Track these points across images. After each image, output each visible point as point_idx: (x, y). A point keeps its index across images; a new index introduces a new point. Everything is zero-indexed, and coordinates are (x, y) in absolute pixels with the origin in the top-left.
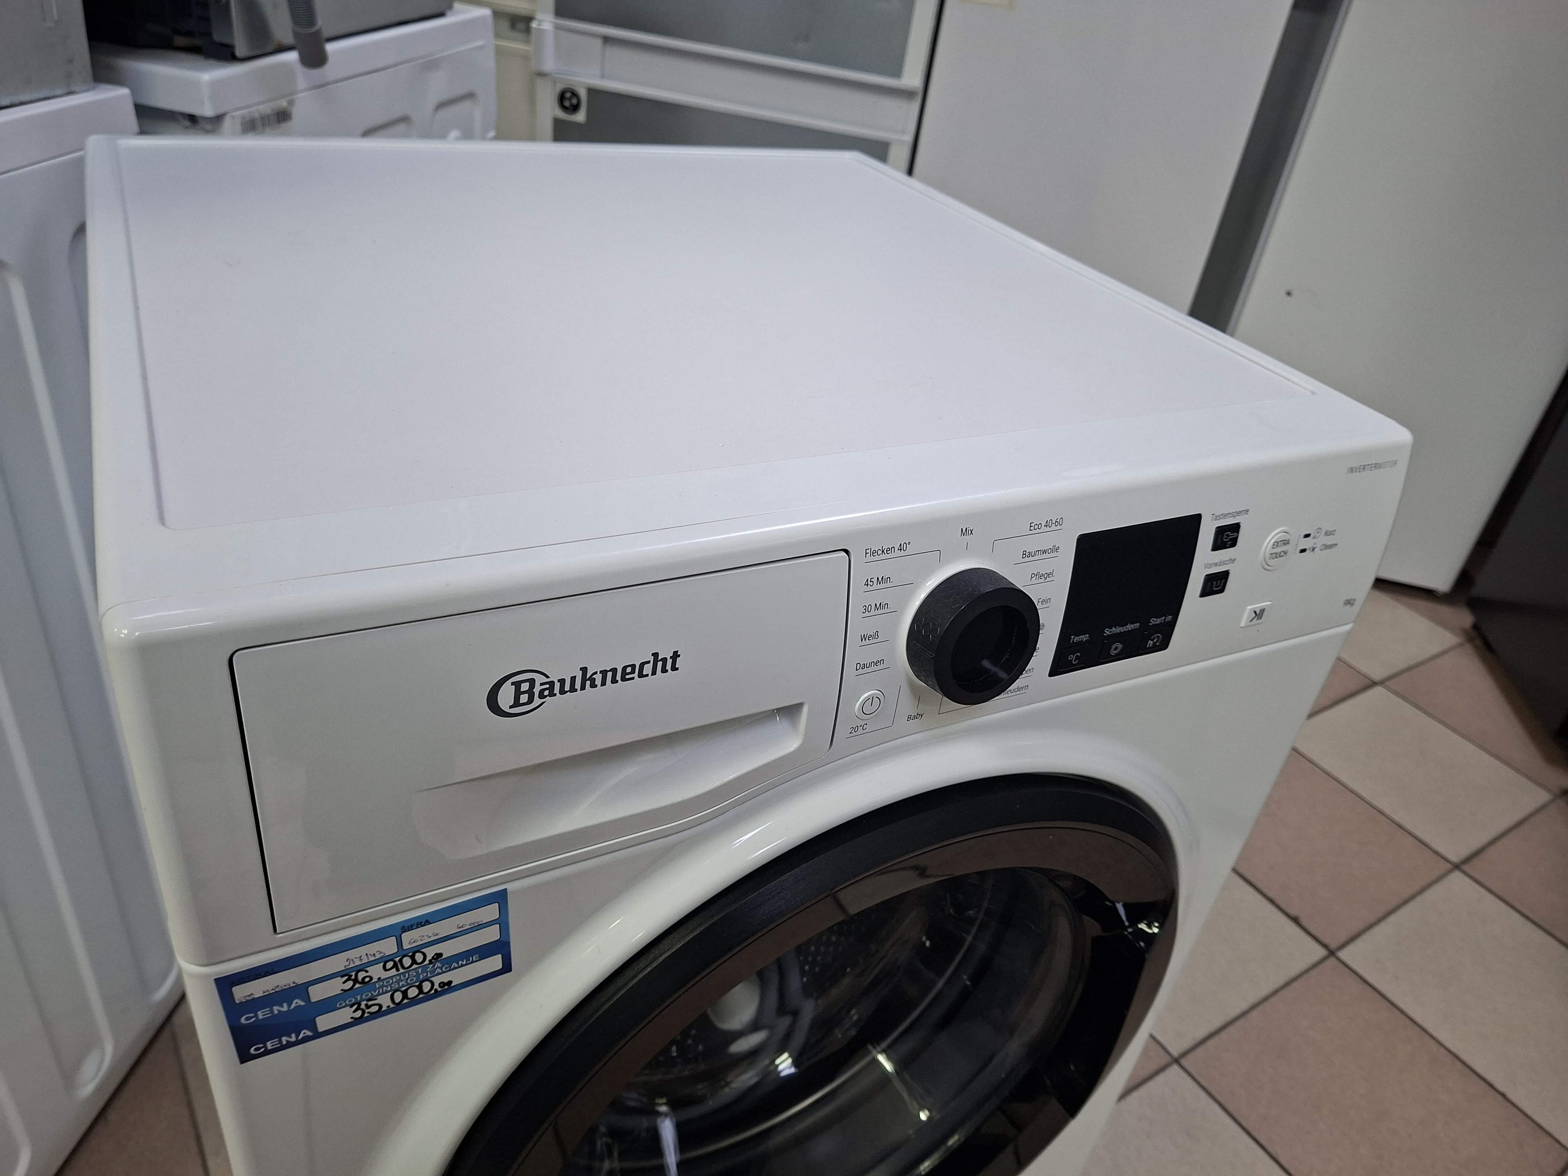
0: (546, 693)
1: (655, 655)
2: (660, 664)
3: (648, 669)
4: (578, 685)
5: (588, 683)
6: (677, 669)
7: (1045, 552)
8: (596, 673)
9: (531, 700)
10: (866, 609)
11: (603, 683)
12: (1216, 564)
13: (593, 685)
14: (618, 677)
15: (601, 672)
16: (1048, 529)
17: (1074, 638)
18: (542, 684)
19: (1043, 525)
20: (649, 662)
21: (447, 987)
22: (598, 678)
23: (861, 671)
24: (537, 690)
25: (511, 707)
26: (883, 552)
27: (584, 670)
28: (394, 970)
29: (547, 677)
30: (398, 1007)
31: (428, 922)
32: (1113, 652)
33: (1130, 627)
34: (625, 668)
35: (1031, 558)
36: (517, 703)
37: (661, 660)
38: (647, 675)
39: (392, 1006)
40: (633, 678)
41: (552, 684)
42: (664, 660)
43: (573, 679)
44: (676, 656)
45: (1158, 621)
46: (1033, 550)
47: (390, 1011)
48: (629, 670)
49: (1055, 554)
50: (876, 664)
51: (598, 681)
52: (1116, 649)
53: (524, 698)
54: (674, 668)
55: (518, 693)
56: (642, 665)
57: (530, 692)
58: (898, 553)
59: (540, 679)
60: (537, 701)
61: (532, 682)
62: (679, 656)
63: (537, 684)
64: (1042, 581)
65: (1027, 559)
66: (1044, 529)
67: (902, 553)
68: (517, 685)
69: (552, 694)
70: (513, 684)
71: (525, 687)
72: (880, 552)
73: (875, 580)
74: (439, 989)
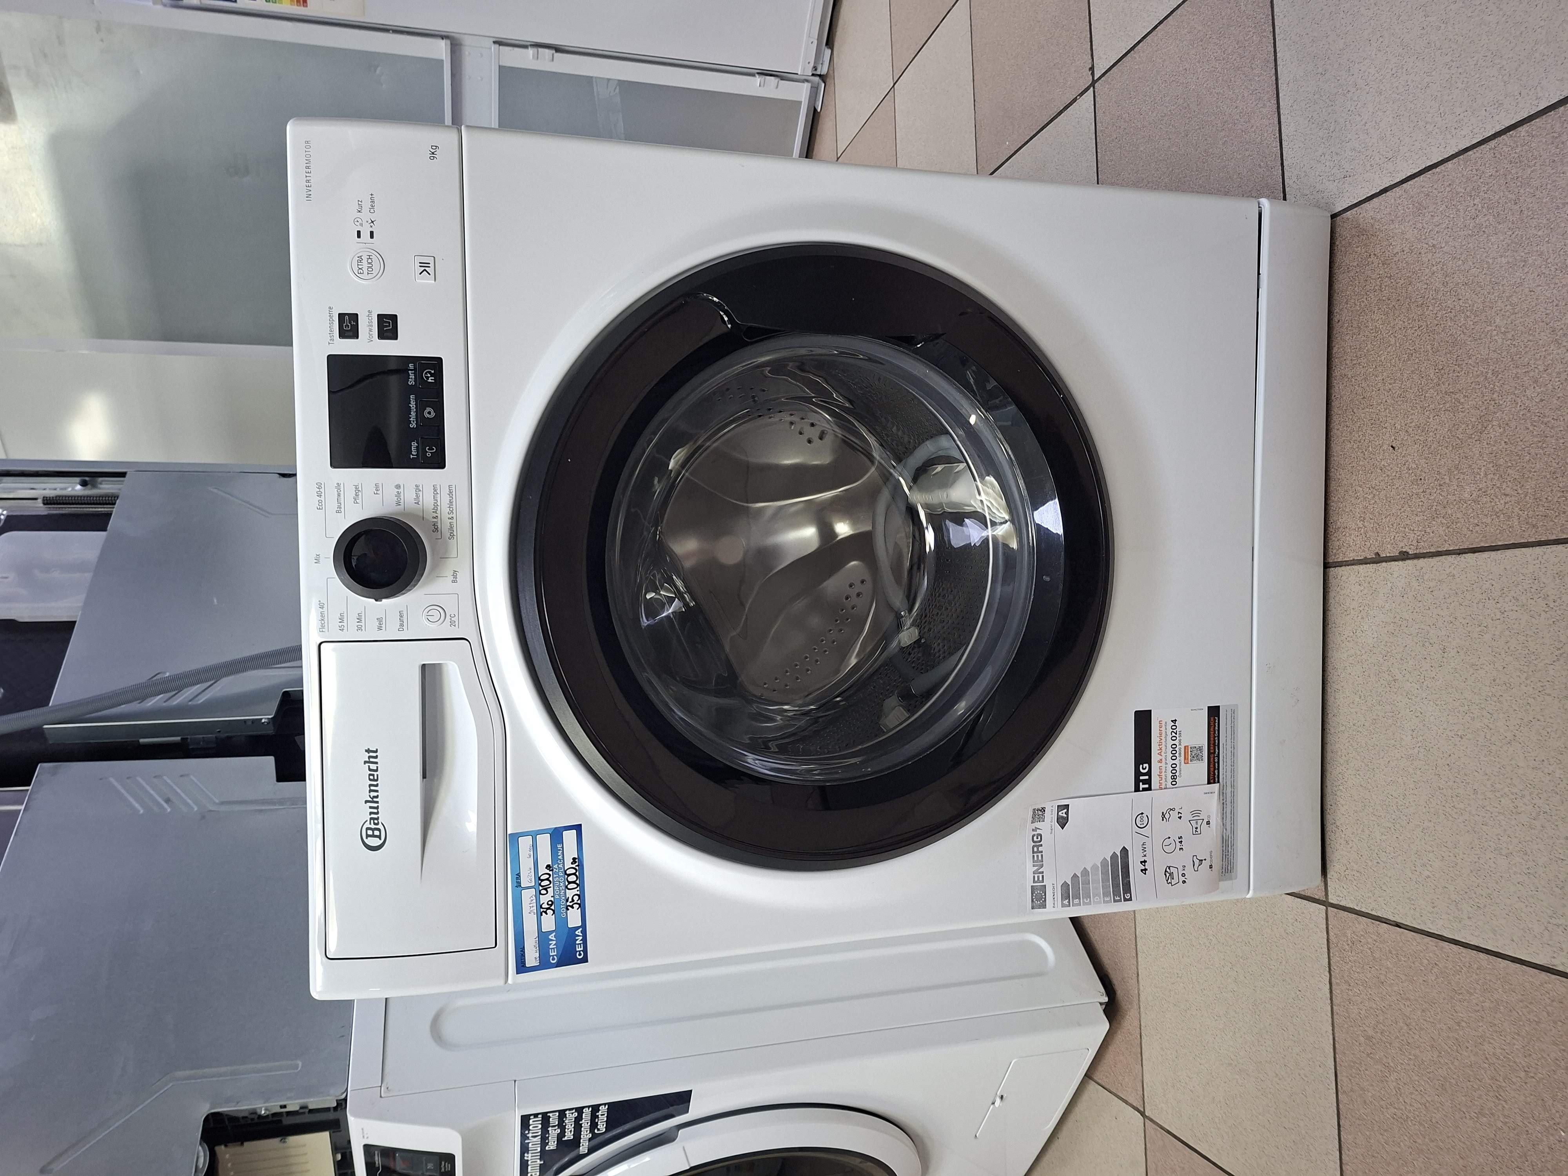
0: (376, 821)
1: (365, 762)
2: (372, 760)
3: (373, 767)
4: (375, 805)
5: (375, 800)
6: (377, 750)
7: (339, 495)
8: (370, 796)
9: (379, 830)
10: (359, 628)
11: (377, 791)
12: (370, 330)
13: (377, 797)
14: (375, 783)
15: (370, 793)
16: (323, 494)
17: (413, 455)
18: (370, 824)
19: (320, 499)
20: (369, 766)
21: (578, 861)
22: (373, 794)
23: (405, 627)
24: (373, 826)
25: (380, 839)
26: (323, 620)
27: (366, 802)
28: (548, 889)
29: (367, 821)
30: (581, 885)
31: (519, 875)
32: (433, 414)
33: (413, 404)
34: (370, 780)
35: (342, 506)
36: (379, 837)
37: (369, 759)
38: (377, 767)
39: (578, 889)
40: (377, 775)
41: (371, 819)
42: (369, 757)
43: (371, 807)
44: (368, 751)
45: (412, 376)
46: (336, 505)
47: (582, 890)
48: (372, 777)
49: (342, 486)
50: (401, 616)
51: (375, 794)
52: (429, 413)
53: (377, 833)
54: (376, 751)
55: (373, 836)
56: (370, 770)
57: (373, 830)
58: (325, 609)
59: (367, 825)
60: (380, 826)
61: (367, 829)
62: (369, 749)
63: (370, 826)
64: (360, 494)
65: (342, 510)
66: (322, 498)
67: (325, 606)
68: (368, 836)
69: (377, 819)
70: (367, 838)
71: (370, 832)
72: (323, 622)
73: (340, 624)
74: (577, 864)
